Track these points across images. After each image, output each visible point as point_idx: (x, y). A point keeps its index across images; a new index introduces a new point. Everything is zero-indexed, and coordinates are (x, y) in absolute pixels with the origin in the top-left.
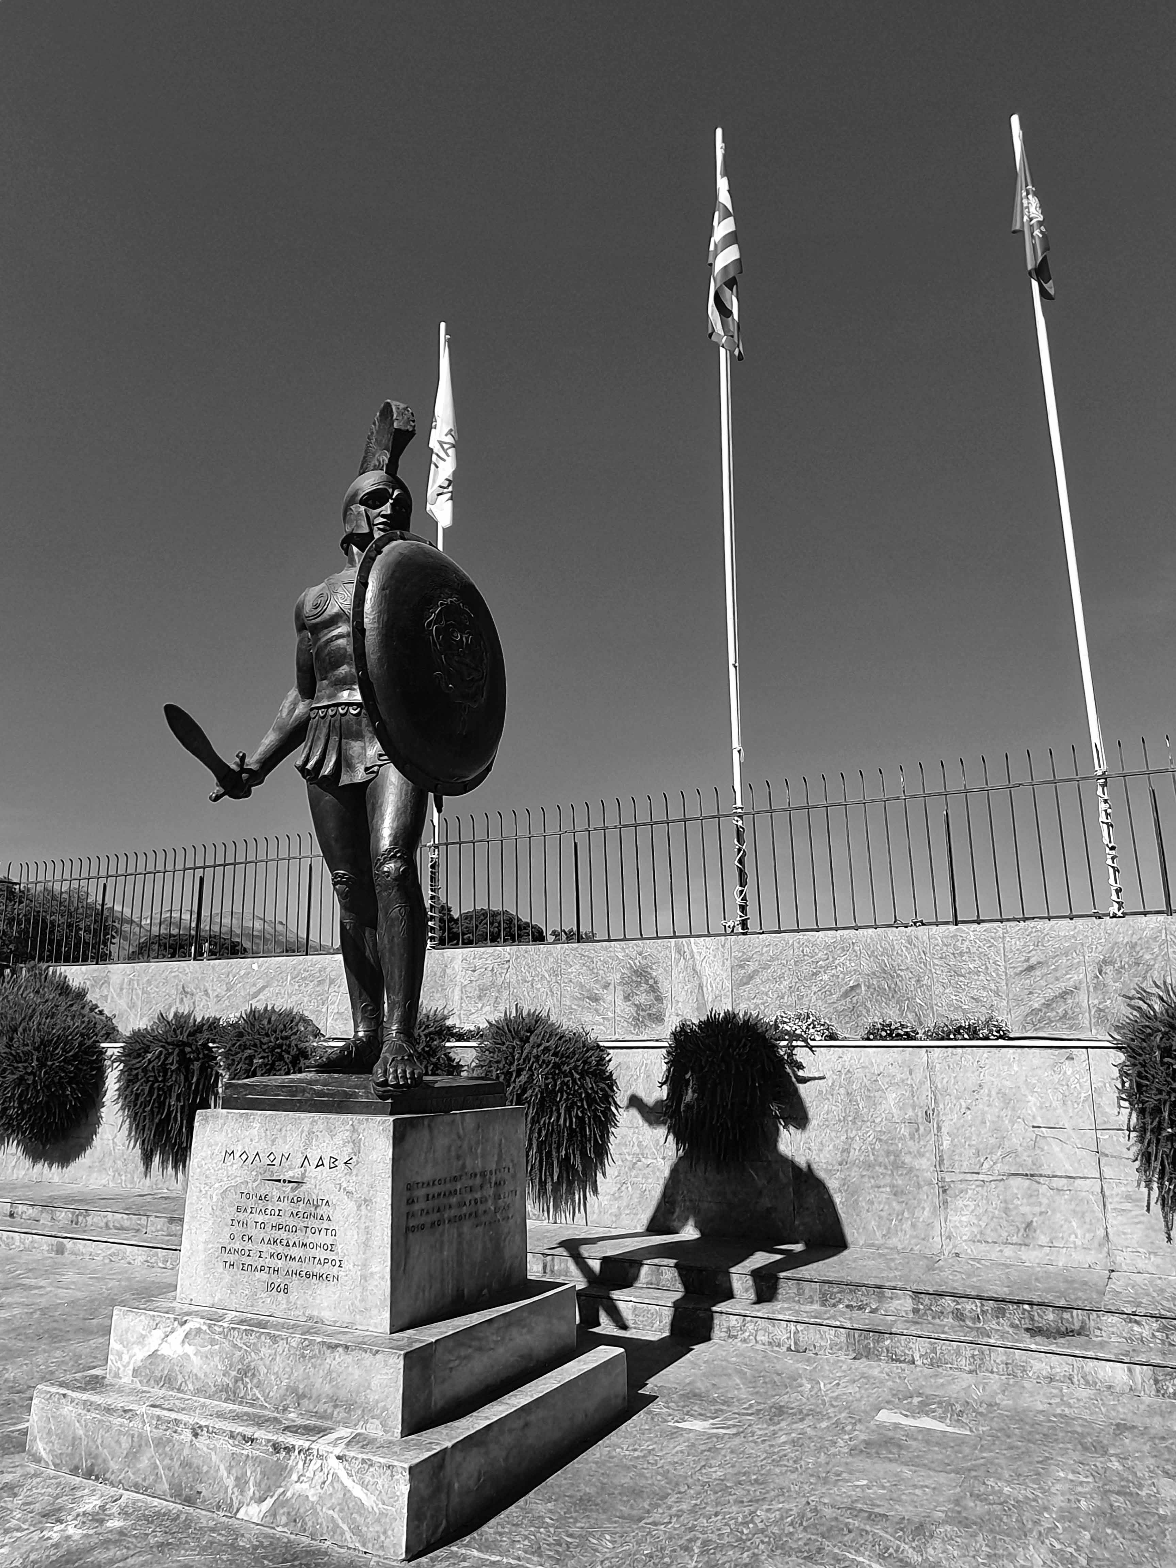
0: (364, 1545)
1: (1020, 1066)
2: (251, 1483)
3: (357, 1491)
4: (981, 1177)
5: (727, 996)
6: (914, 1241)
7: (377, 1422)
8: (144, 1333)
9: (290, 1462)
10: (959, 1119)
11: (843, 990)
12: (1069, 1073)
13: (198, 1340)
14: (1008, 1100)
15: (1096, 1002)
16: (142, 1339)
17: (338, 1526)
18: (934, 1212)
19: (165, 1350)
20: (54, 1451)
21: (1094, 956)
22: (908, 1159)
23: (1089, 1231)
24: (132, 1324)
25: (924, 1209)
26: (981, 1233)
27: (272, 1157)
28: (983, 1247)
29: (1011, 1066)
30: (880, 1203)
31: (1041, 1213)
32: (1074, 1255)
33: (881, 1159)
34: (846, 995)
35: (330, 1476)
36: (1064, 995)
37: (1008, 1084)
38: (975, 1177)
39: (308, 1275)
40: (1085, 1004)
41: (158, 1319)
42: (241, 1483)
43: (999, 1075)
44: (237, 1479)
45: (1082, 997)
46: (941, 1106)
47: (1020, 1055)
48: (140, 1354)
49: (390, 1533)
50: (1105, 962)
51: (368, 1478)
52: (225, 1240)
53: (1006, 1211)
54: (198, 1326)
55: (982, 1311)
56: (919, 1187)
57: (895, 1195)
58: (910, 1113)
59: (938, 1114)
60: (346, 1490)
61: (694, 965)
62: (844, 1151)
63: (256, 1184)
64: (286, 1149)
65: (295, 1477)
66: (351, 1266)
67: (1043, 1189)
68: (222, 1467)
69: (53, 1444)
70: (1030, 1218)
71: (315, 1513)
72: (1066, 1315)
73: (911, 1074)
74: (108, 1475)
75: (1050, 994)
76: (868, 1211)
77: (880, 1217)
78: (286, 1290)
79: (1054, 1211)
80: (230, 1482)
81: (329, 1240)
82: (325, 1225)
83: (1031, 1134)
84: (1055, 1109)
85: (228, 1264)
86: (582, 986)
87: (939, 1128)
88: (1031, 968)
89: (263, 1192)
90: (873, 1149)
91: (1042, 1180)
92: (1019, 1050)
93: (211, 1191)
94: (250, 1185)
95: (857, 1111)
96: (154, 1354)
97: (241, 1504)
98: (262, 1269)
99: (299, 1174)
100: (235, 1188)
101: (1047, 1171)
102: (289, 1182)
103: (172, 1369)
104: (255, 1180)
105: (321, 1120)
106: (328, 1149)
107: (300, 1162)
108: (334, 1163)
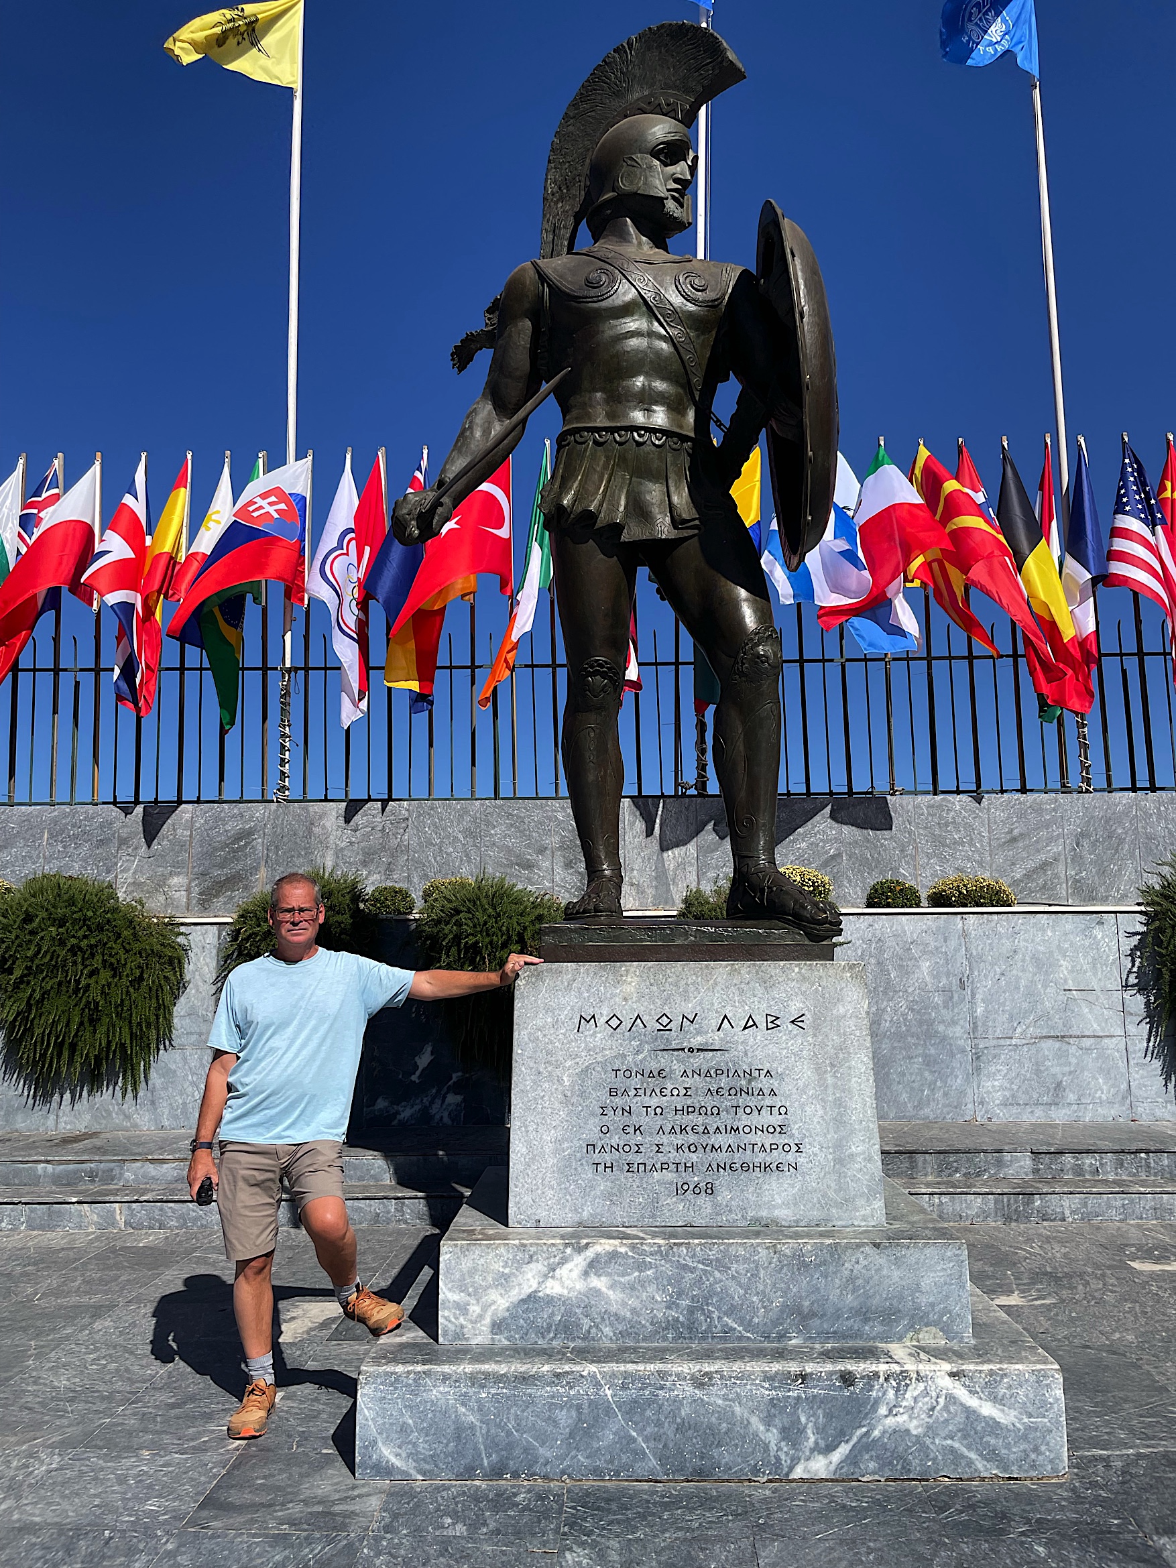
0: (1005, 1471)
1: (1054, 931)
2: (809, 1432)
3: (987, 1409)
4: (1014, 1042)
5: (692, 865)
6: (945, 1110)
7: (933, 1329)
8: (507, 1271)
9: (874, 1394)
10: (993, 985)
12: (1099, 937)
13: (614, 1268)
14: (1043, 964)
15: (1073, 873)
16: (503, 1281)
17: (963, 1457)
18: (967, 1080)
19: (553, 1288)
20: (418, 1453)
21: (1070, 828)
22: (941, 1028)
23: (1113, 1086)
24: (482, 1261)
25: (956, 1077)
26: (1013, 1096)
27: (665, 1021)
28: (1015, 1110)
29: (1044, 931)
30: (911, 1074)
31: (1070, 1073)
32: (1100, 1109)
33: (913, 1030)
34: (826, 864)
35: (942, 1401)
36: (1044, 866)
37: (1042, 949)
38: (1008, 1042)
39: (745, 1168)
40: (1063, 876)
41: (533, 1249)
42: (792, 1434)
43: (1033, 941)
44: (784, 1430)
45: (1061, 868)
46: (976, 973)
47: (1054, 921)
48: (501, 1302)
49: (1043, 1448)
50: (1082, 835)
51: (1002, 1391)
52: (592, 1136)
53: (1038, 1072)
54: (609, 1248)
55: (1101, 1164)
56: (953, 1055)
57: (928, 1065)
58: (944, 981)
59: (972, 982)
60: (969, 1412)
62: (874, 1022)
63: (640, 1057)
64: (689, 1009)
65: (883, 1410)
66: (816, 1150)
67: (1073, 1049)
68: (754, 1420)
69: (415, 1445)
70: (1060, 1077)
71: (923, 1449)
73: (946, 941)
74: (537, 1469)
75: (1031, 864)
76: (899, 1083)
77: (912, 1089)
78: (710, 1190)
79: (1082, 1071)
80: (772, 1437)
81: (776, 1120)
82: (768, 1101)
83: (1062, 997)
84: (1085, 972)
85: (600, 1168)
86: (509, 851)
87: (973, 995)
88: (1014, 840)
89: (654, 1066)
90: (905, 1020)
91: (1071, 1041)
92: (1053, 915)
93: (558, 1072)
94: (630, 1059)
95: (888, 982)
96: (531, 1298)
97: (795, 1461)
98: (664, 1167)
99: (715, 1039)
100: (603, 1064)
101: (1075, 1031)
102: (699, 1050)
103: (569, 1313)
104: (638, 1052)
105: (745, 969)
106: (760, 1008)
107: (715, 1023)
108: (773, 1023)
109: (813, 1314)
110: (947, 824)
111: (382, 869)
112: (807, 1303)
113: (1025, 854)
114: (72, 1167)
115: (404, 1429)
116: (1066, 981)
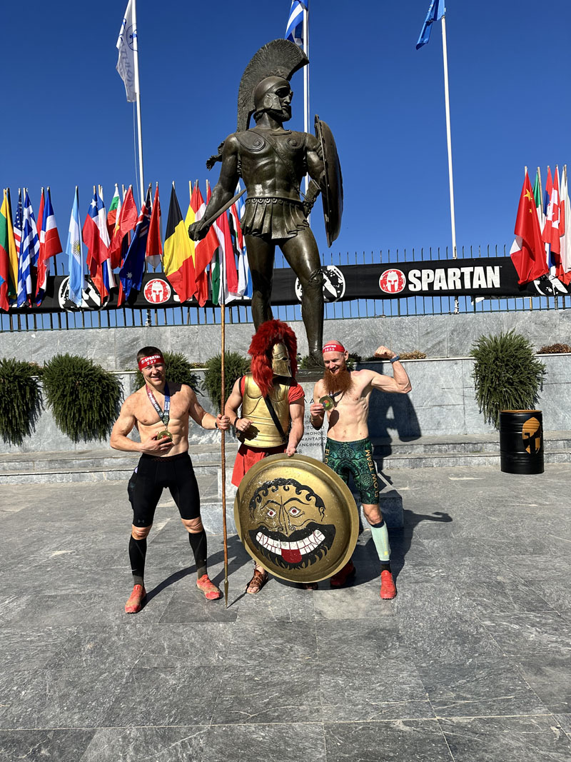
1: (439, 367)
12: (455, 369)
14: (434, 379)
18: (406, 421)
21: (450, 328)
23: (459, 422)
25: (402, 421)
29: (435, 367)
31: (444, 418)
32: (454, 431)
34: (357, 345)
36: (440, 342)
37: (434, 374)
38: (421, 408)
39: (311, 445)
40: (446, 346)
43: (431, 371)
45: (445, 343)
49: (397, 520)
50: (454, 330)
53: (431, 418)
55: (448, 448)
56: (400, 413)
70: (440, 420)
75: (434, 343)
79: (448, 417)
83: (441, 391)
84: (450, 382)
101: (446, 403)
110: (403, 328)
111: (189, 351)
113: (432, 339)
114: (85, 461)
115: (209, 521)
116: (442, 385)
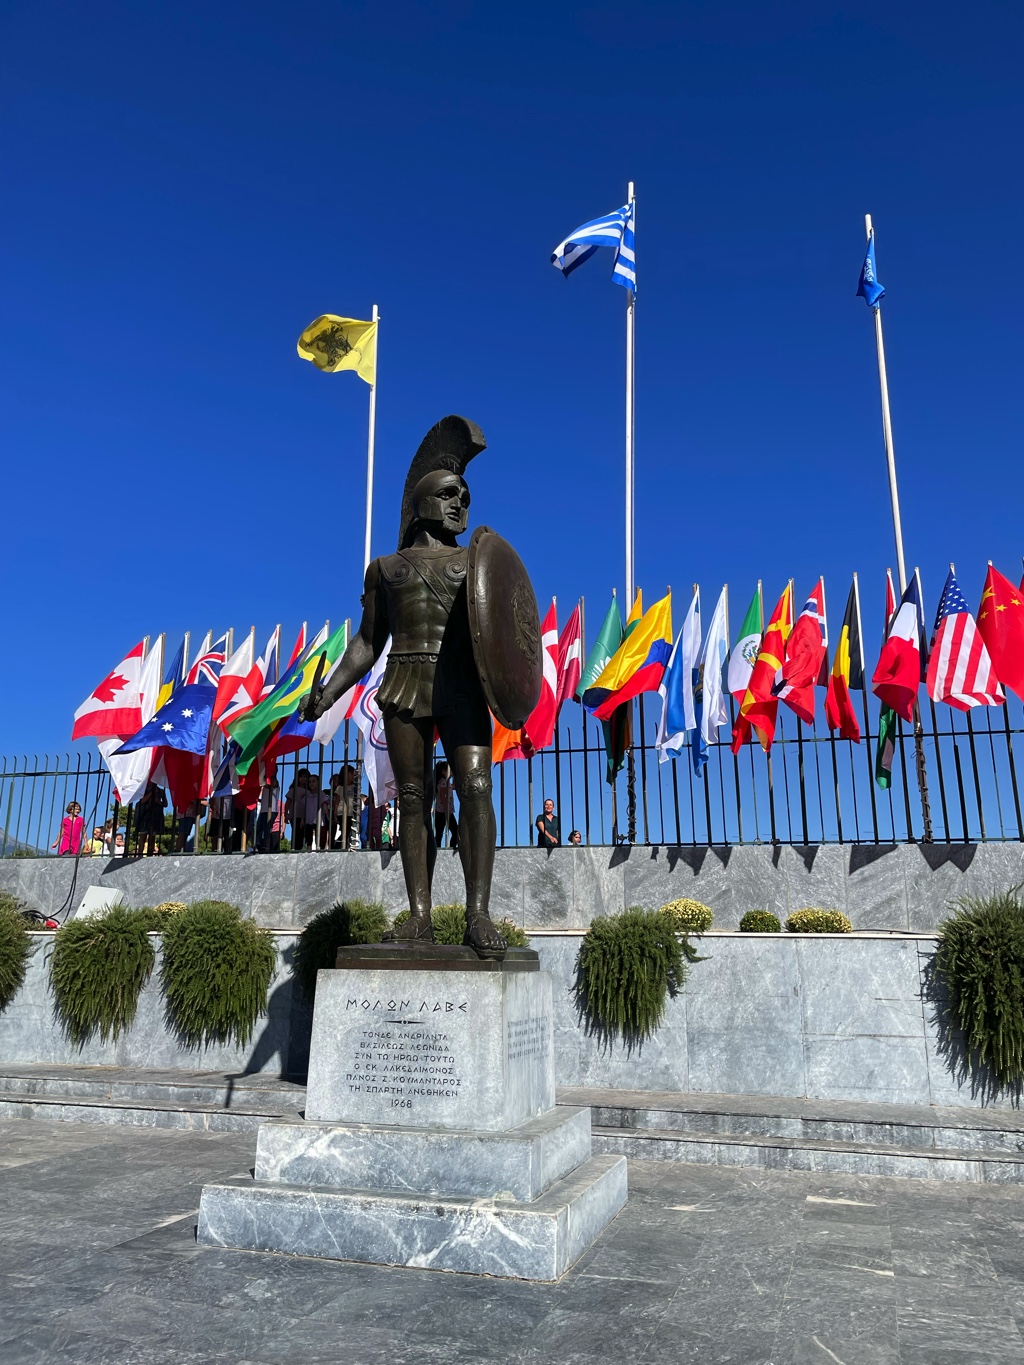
0: (520, 1274)
1: (867, 953)
2: (418, 1241)
3: (513, 1237)
4: (836, 1038)
5: (620, 897)
6: (783, 1088)
7: (509, 1192)
8: (290, 1141)
9: (453, 1221)
10: (820, 993)
11: (717, 893)
12: (903, 958)
13: (343, 1144)
14: (858, 978)
15: (913, 906)
16: (288, 1147)
17: (498, 1263)
18: (800, 1066)
19: (312, 1153)
20: (226, 1233)
21: (910, 871)
22: (779, 1025)
23: (915, 1076)
24: (278, 1135)
25: (791, 1063)
26: (835, 1080)
27: (392, 1004)
28: (836, 1091)
29: (859, 953)
30: (757, 1059)
31: (881, 1064)
32: (904, 1095)
33: (759, 1025)
34: (719, 897)
35: (489, 1229)
36: (889, 901)
37: (857, 966)
38: (831, 1038)
39: (429, 1092)
40: (904, 908)
41: (304, 1130)
42: (409, 1240)
43: (850, 960)
44: (405, 1238)
45: (903, 903)
46: (807, 984)
47: (867, 945)
48: (286, 1159)
49: (542, 1263)
50: (920, 876)
51: (522, 1226)
52: (350, 1068)
53: (854, 1062)
54: (342, 1133)
55: (856, 1132)
56: (788, 1046)
57: (769, 1053)
58: (782, 989)
59: (804, 990)
60: (504, 1238)
61: (593, 870)
62: (729, 1019)
63: (378, 1025)
64: (405, 997)
65: (457, 1232)
66: (468, 1084)
67: (883, 1046)
68: (390, 1230)
69: (225, 1228)
70: (872, 1068)
71: (477, 1256)
72: (917, 1132)
73: (783, 958)
74: (281, 1247)
75: (878, 900)
76: (748, 1065)
77: (757, 1070)
78: (410, 1105)
79: (890, 1063)
80: (399, 1241)
81: (448, 1065)
82: (444, 1054)
83: (874, 1004)
84: (892, 986)
85: (354, 1088)
87: (804, 1001)
88: (865, 880)
89: (384, 1031)
90: (752, 1017)
91: (882, 1039)
92: (867, 941)
93: (335, 1032)
94: (372, 1026)
95: (740, 988)
96: (301, 1158)
97: (410, 1256)
98: (387, 1090)
99: (417, 1016)
100: (359, 1028)
101: (884, 1031)
102: (409, 1022)
103: (319, 1168)
104: (377, 1022)
105: (437, 975)
106: (444, 997)
107: (418, 1007)
108: (450, 1007)
109: (444, 1178)
112: (441, 1172)
113: (873, 891)
114: (188, 1090)
115: (220, 1220)
116: (877, 992)
